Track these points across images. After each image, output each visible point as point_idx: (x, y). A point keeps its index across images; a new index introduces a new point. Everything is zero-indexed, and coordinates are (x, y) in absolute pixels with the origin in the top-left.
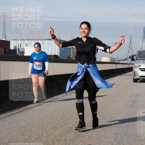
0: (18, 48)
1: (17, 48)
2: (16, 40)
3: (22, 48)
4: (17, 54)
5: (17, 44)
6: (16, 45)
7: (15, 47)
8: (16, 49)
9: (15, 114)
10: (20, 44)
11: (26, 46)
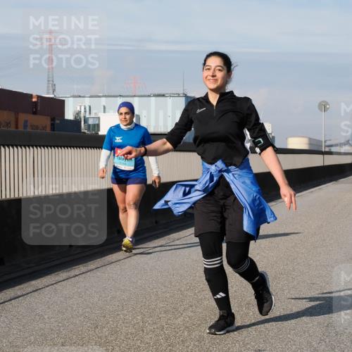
0: (85, 117)
1: (82, 115)
2: (80, 96)
3: (93, 115)
4: (82, 131)
5: (81, 106)
6: (78, 109)
7: (77, 114)
8: (80, 118)
9: (77, 275)
10: (90, 107)
11: (104, 112)
